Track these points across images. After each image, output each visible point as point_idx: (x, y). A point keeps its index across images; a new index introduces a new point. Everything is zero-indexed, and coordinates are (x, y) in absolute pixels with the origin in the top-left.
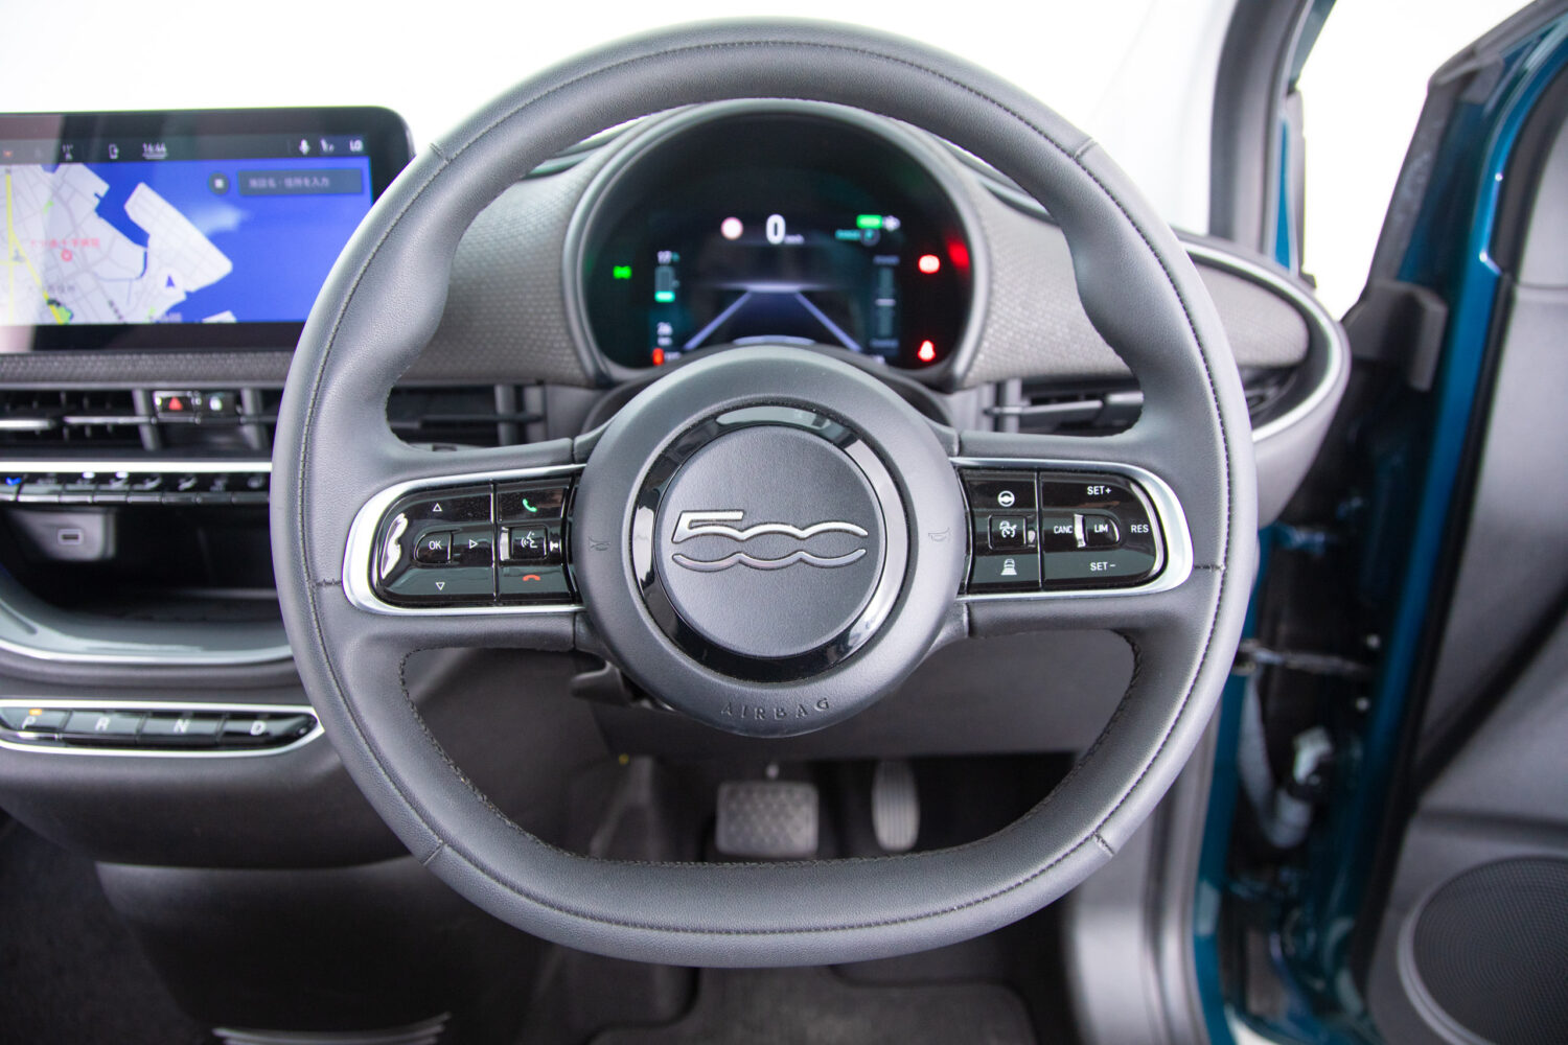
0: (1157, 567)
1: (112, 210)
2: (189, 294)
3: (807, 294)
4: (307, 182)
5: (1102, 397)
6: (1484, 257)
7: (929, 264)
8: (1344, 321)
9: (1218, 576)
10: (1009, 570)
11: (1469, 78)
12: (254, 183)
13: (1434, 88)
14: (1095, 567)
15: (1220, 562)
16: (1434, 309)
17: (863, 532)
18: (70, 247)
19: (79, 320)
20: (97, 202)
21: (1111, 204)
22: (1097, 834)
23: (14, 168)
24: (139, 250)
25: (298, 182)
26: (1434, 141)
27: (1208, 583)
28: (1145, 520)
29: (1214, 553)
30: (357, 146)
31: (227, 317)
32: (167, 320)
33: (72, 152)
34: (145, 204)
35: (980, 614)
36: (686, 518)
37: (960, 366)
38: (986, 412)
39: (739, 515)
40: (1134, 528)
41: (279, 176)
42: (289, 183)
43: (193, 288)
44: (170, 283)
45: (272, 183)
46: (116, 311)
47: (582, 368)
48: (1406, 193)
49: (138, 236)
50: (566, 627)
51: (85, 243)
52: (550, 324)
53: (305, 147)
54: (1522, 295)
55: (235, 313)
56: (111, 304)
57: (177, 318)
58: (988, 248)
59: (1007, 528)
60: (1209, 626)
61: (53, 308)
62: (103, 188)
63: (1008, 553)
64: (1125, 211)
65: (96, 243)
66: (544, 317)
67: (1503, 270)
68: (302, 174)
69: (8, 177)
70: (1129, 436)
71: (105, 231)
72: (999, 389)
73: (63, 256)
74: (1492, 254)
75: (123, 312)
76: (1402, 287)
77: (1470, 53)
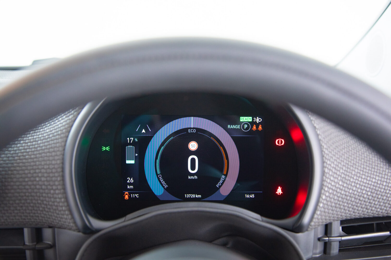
7: (280, 142)
37: (306, 219)
38: (319, 239)
47: (75, 222)
52: (55, 196)
58: (321, 146)
66: (52, 191)
72: (327, 228)
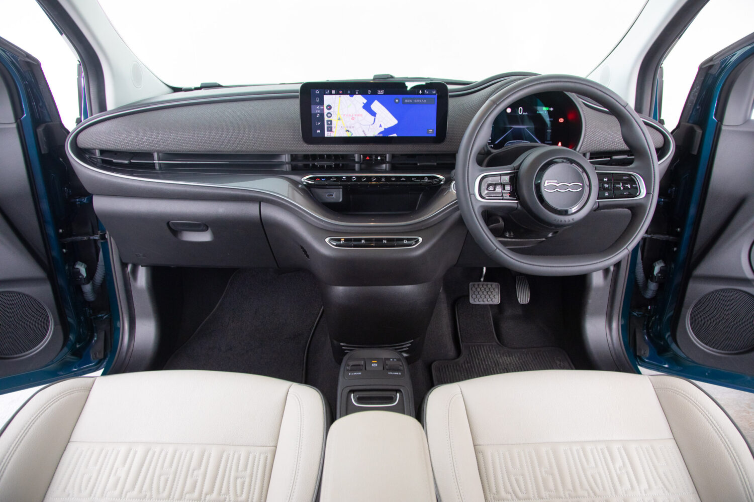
0: (638, 194)
1: (367, 107)
2: (385, 129)
3: (527, 128)
4: (420, 101)
5: (610, 157)
6: (713, 118)
7: (561, 120)
8: (672, 133)
9: (651, 195)
10: (607, 194)
11: (711, 67)
12: (406, 101)
13: (701, 68)
14: (625, 194)
15: (652, 192)
16: (699, 131)
17: (581, 185)
18: (354, 116)
19: (354, 135)
20: (363, 105)
21: (632, 117)
22: (627, 248)
23: (342, 96)
24: (373, 117)
25: (418, 101)
26: (700, 83)
27: (649, 197)
28: (636, 184)
29: (651, 190)
30: (434, 92)
31: (395, 135)
32: (378, 136)
33: (358, 92)
34: (376, 106)
35: (600, 204)
36: (546, 181)
37: (578, 149)
39: (556, 181)
40: (633, 186)
41: (413, 99)
42: (415, 101)
43: (386, 127)
44: (381, 126)
45: (411, 101)
46: (365, 133)
48: (692, 97)
49: (373, 114)
50: (515, 205)
51: (358, 115)
53: (420, 92)
54: (723, 128)
55: (397, 134)
56: (363, 131)
57: (381, 135)
59: (606, 186)
60: (649, 206)
61: (347, 132)
62: (365, 101)
63: (606, 191)
64: (634, 119)
65: (361, 115)
67: (718, 121)
68: (419, 99)
69: (340, 98)
70: (631, 166)
71: (365, 112)
73: (352, 119)
74: (715, 117)
75: (366, 133)
76: (690, 125)
77: (711, 59)
